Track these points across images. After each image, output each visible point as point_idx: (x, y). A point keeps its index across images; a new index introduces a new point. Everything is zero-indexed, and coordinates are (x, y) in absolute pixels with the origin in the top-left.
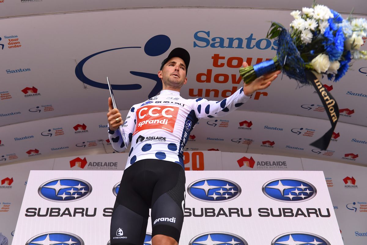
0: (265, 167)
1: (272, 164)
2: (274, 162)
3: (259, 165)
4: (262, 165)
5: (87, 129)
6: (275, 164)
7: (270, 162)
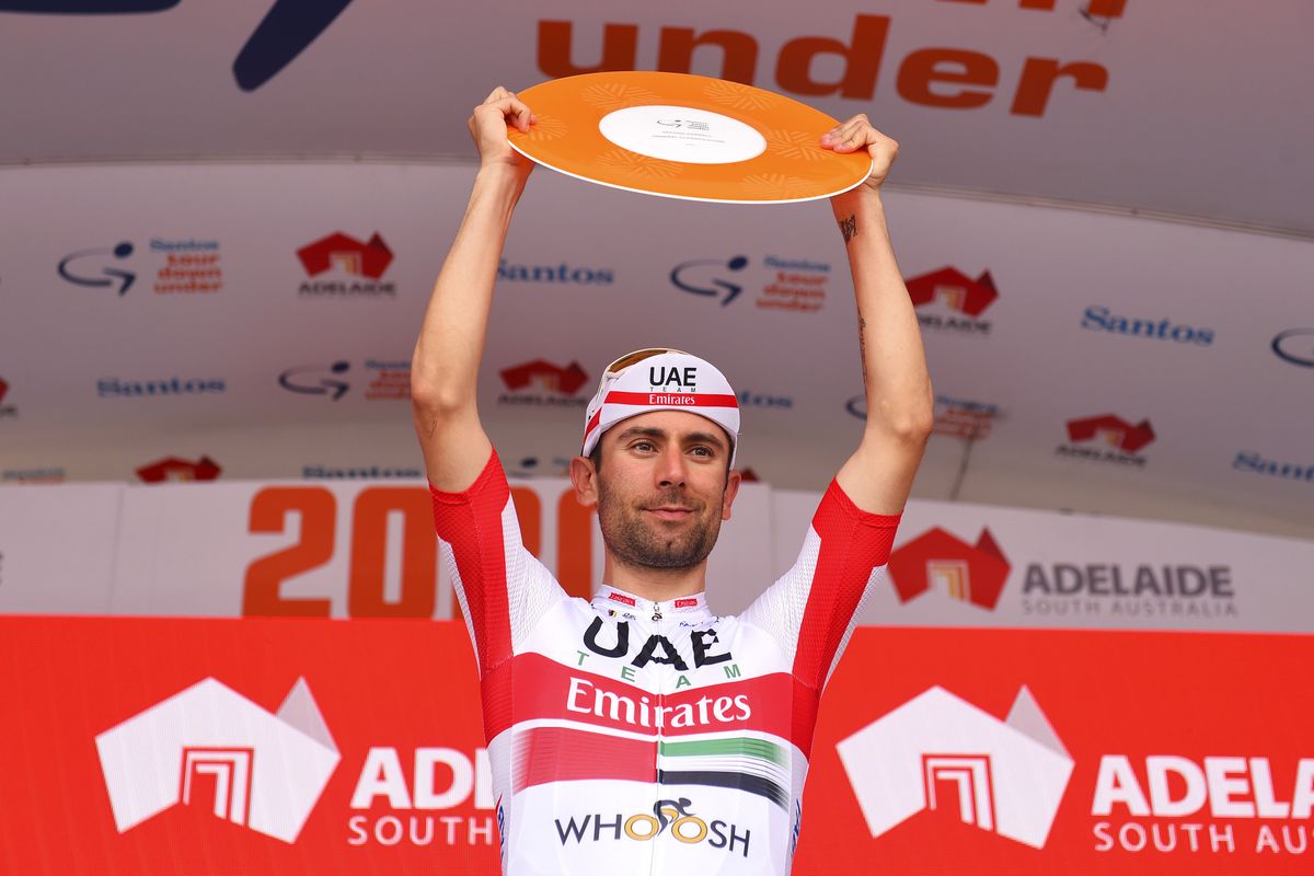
0: (1082, 607)
1: (1128, 580)
2: (1144, 571)
3: (1037, 593)
4: (1060, 589)
6: (1153, 585)
7: (1116, 571)
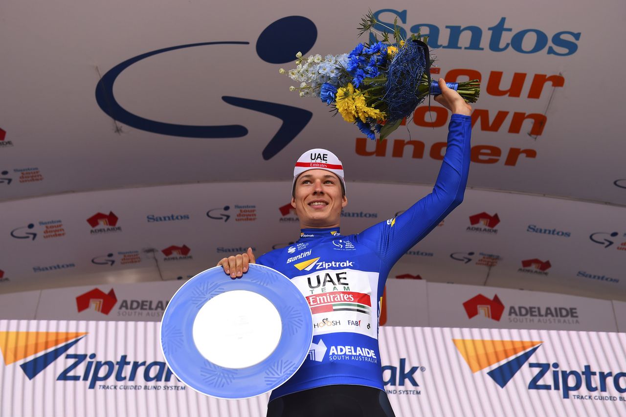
0: (528, 320)
1: (543, 312)
2: (548, 309)
3: (513, 316)
4: (521, 314)
5: (118, 224)
6: (551, 314)
7: (539, 309)
